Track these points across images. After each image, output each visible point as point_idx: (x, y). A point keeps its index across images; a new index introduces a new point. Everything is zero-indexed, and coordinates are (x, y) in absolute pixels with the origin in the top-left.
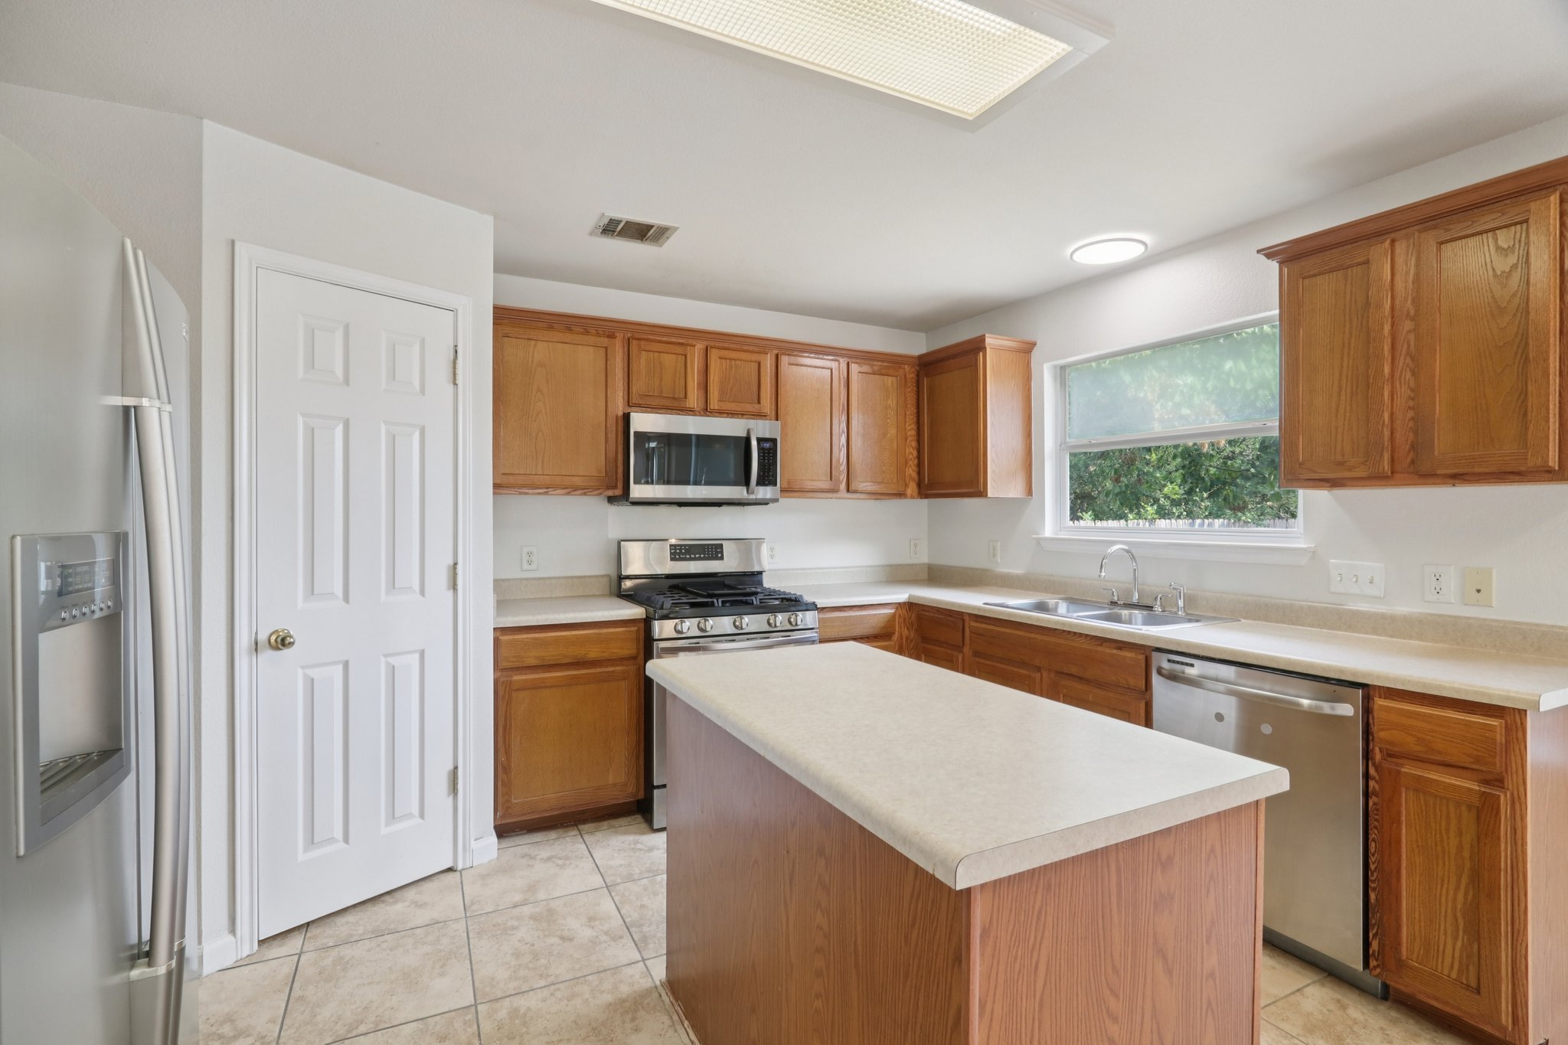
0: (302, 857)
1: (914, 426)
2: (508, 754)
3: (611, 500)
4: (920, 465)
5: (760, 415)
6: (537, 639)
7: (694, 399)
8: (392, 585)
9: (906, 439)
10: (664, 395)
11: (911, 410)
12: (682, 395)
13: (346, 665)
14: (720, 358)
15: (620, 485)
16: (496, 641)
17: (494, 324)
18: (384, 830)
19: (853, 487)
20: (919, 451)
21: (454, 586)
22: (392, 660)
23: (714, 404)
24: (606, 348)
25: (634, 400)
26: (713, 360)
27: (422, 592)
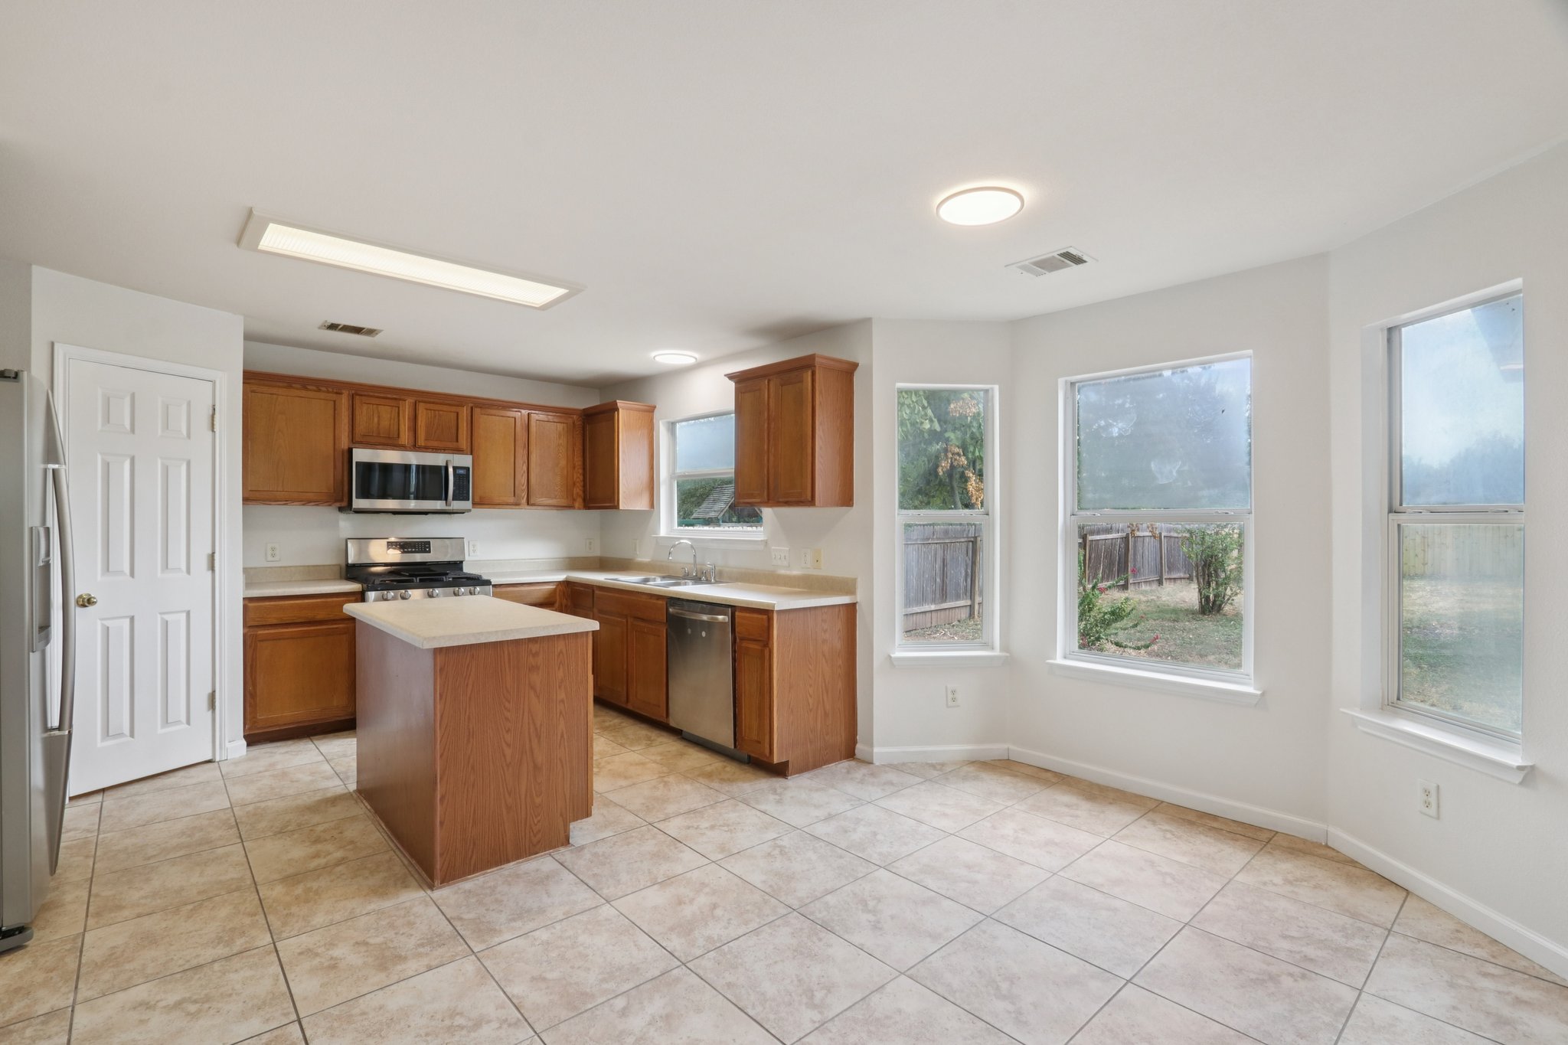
0: (99, 744)
1: (581, 459)
2: (254, 685)
3: (341, 509)
4: (584, 486)
5: (458, 451)
6: (278, 605)
7: (405, 437)
8: (166, 566)
9: (574, 468)
10: (382, 435)
11: (579, 446)
12: (396, 436)
13: (132, 619)
14: (427, 409)
15: (346, 499)
16: (245, 607)
17: (244, 383)
18: (160, 731)
19: (532, 501)
20: (584, 475)
21: (212, 568)
22: (166, 617)
23: (421, 442)
24: (335, 401)
25: (358, 438)
26: (420, 412)
27: (188, 571)
